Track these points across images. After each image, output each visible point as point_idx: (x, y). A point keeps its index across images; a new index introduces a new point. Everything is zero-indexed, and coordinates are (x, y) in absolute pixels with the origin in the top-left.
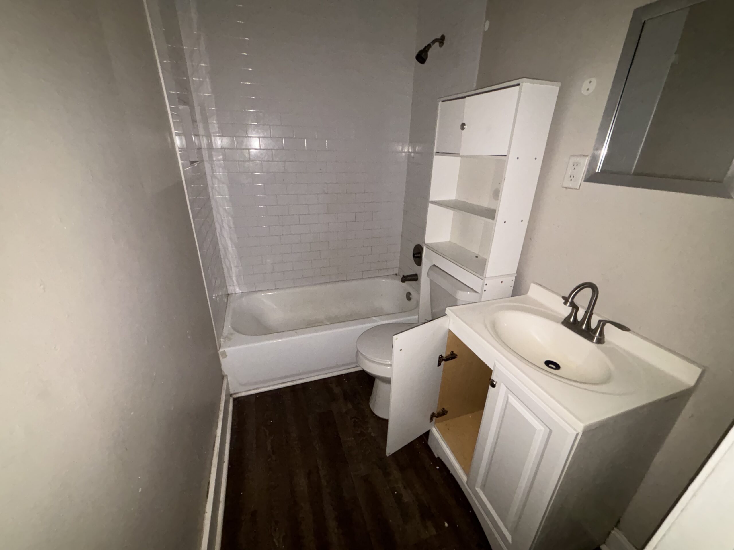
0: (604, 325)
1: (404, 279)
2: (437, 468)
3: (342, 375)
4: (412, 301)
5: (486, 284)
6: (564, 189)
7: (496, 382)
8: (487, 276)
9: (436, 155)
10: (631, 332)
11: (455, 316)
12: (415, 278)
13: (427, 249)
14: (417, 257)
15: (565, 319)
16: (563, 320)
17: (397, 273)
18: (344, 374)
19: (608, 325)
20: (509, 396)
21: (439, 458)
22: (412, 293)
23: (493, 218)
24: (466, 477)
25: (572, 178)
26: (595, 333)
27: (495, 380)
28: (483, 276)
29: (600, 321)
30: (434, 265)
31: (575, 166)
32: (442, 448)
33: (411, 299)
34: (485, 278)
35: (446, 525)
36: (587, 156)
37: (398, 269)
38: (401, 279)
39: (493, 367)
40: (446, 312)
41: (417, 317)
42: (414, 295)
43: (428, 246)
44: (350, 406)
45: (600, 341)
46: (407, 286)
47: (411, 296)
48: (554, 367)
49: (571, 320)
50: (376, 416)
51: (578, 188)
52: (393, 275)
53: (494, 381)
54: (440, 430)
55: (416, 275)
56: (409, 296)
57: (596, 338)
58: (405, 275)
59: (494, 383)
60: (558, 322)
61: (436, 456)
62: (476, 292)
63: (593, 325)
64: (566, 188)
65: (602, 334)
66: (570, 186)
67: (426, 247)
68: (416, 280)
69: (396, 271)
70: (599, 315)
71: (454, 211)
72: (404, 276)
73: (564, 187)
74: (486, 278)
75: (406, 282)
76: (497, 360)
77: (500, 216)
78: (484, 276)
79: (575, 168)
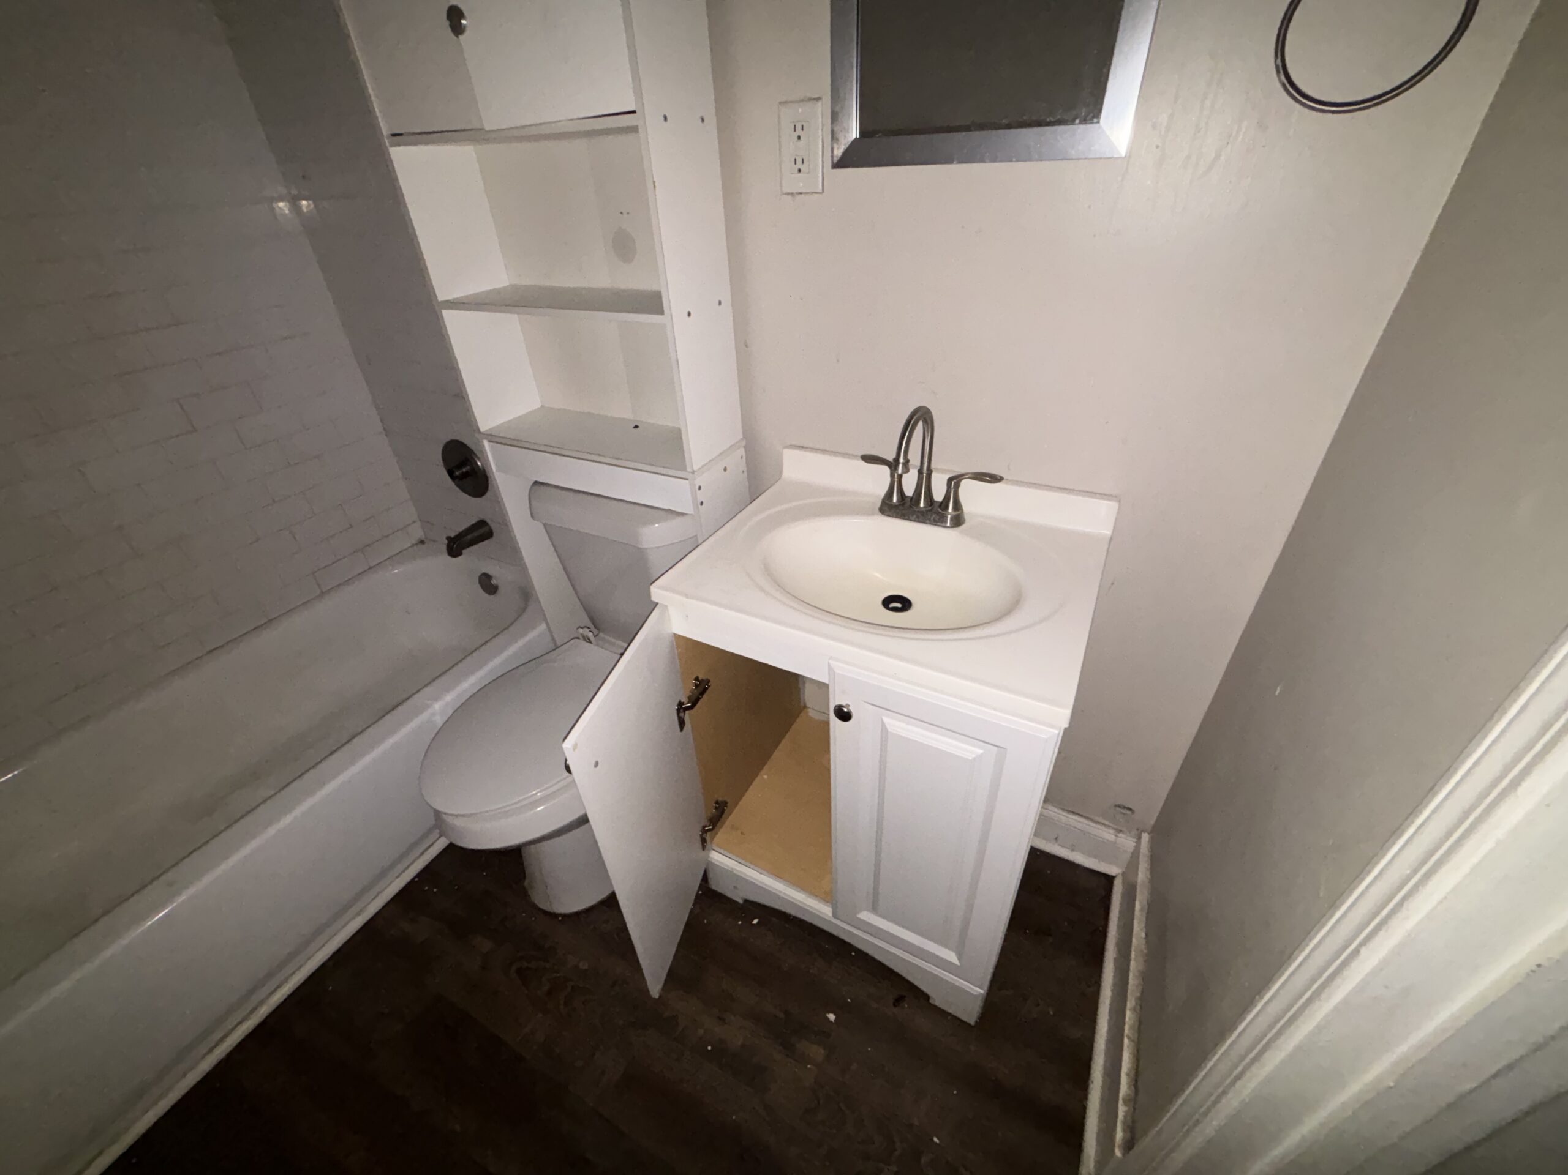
0: (957, 486)
1: (456, 546)
2: (755, 921)
3: (413, 880)
4: (501, 590)
5: (700, 488)
6: (789, 197)
7: (848, 706)
8: (695, 468)
9: (393, 145)
10: (1004, 481)
11: (685, 599)
12: (482, 531)
13: (492, 444)
14: (465, 475)
15: (883, 501)
16: (879, 504)
17: (423, 538)
18: (418, 875)
19: (965, 483)
20: (886, 720)
21: (746, 901)
22: (489, 572)
23: (660, 311)
24: (828, 906)
25: (800, 164)
26: (947, 507)
27: (844, 704)
28: (684, 469)
29: (950, 480)
30: (536, 483)
31: (799, 132)
32: (746, 881)
33: (499, 588)
34: (693, 472)
35: (832, 1017)
36: (818, 99)
37: (418, 524)
38: (444, 548)
39: (827, 676)
40: (654, 599)
41: (543, 627)
42: (500, 574)
43: (492, 437)
44: (485, 945)
45: (958, 521)
46: (473, 560)
47: (494, 582)
48: (899, 605)
49: (895, 499)
50: (565, 916)
51: (821, 191)
52: (413, 546)
53: (844, 707)
54: (729, 850)
55: (482, 523)
56: (487, 584)
57: (949, 516)
58: (453, 535)
59: (845, 710)
60: (873, 514)
61: (741, 901)
62: (682, 514)
63: (939, 495)
64: (792, 194)
65: (957, 506)
66: (801, 187)
67: (490, 441)
68: (489, 535)
69: (417, 532)
70: (943, 471)
71: (518, 314)
72: (449, 538)
73: (788, 194)
74: (696, 473)
75: (464, 551)
76: (831, 658)
77: (675, 301)
78: (689, 469)
79: (799, 137)
